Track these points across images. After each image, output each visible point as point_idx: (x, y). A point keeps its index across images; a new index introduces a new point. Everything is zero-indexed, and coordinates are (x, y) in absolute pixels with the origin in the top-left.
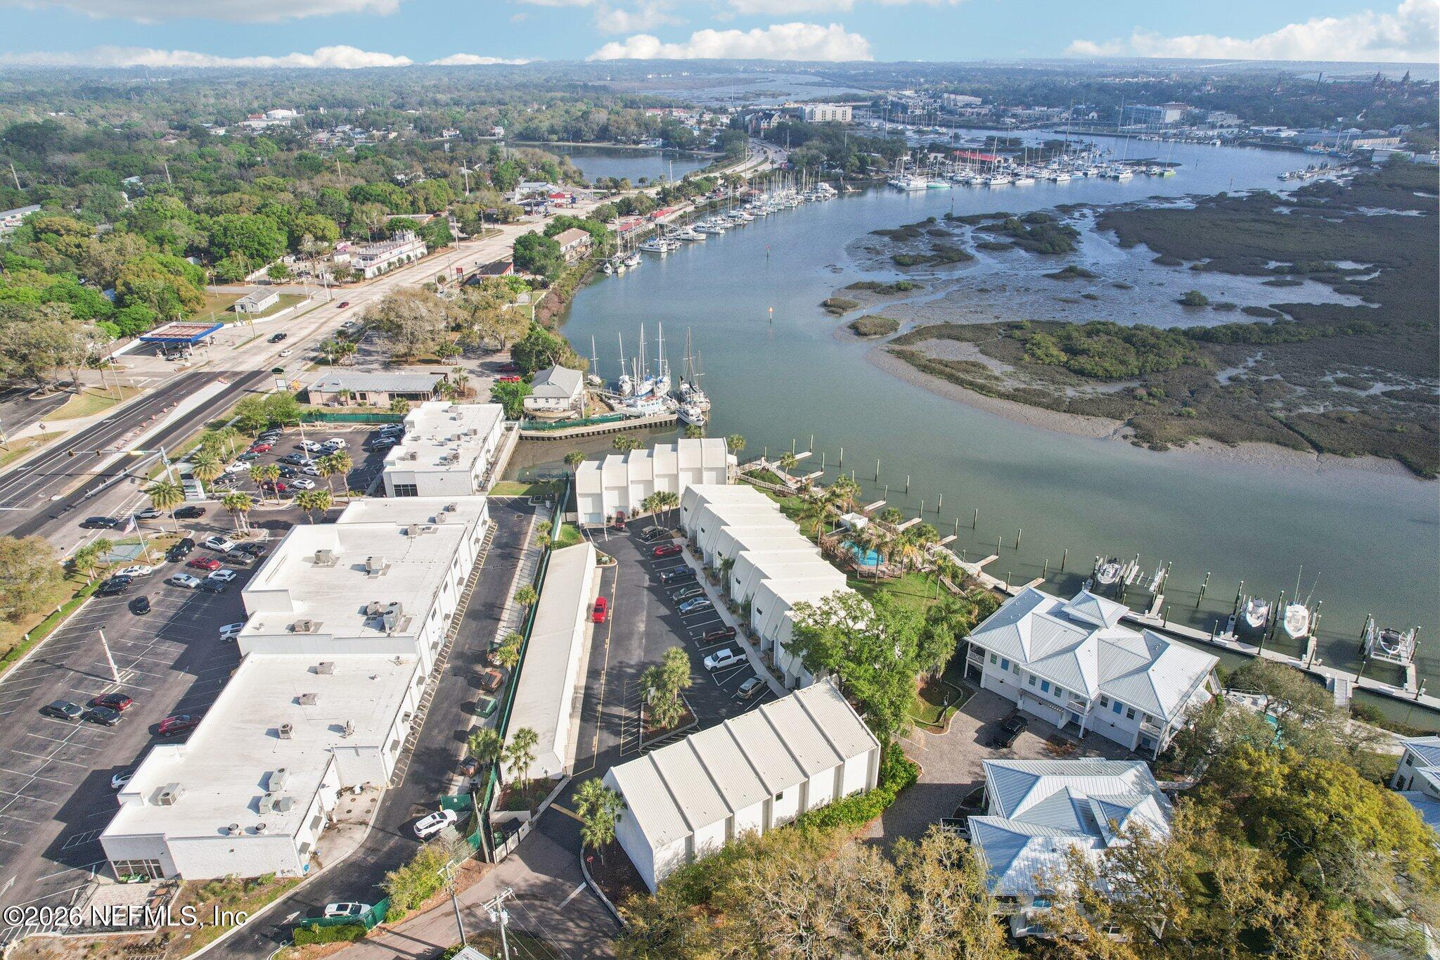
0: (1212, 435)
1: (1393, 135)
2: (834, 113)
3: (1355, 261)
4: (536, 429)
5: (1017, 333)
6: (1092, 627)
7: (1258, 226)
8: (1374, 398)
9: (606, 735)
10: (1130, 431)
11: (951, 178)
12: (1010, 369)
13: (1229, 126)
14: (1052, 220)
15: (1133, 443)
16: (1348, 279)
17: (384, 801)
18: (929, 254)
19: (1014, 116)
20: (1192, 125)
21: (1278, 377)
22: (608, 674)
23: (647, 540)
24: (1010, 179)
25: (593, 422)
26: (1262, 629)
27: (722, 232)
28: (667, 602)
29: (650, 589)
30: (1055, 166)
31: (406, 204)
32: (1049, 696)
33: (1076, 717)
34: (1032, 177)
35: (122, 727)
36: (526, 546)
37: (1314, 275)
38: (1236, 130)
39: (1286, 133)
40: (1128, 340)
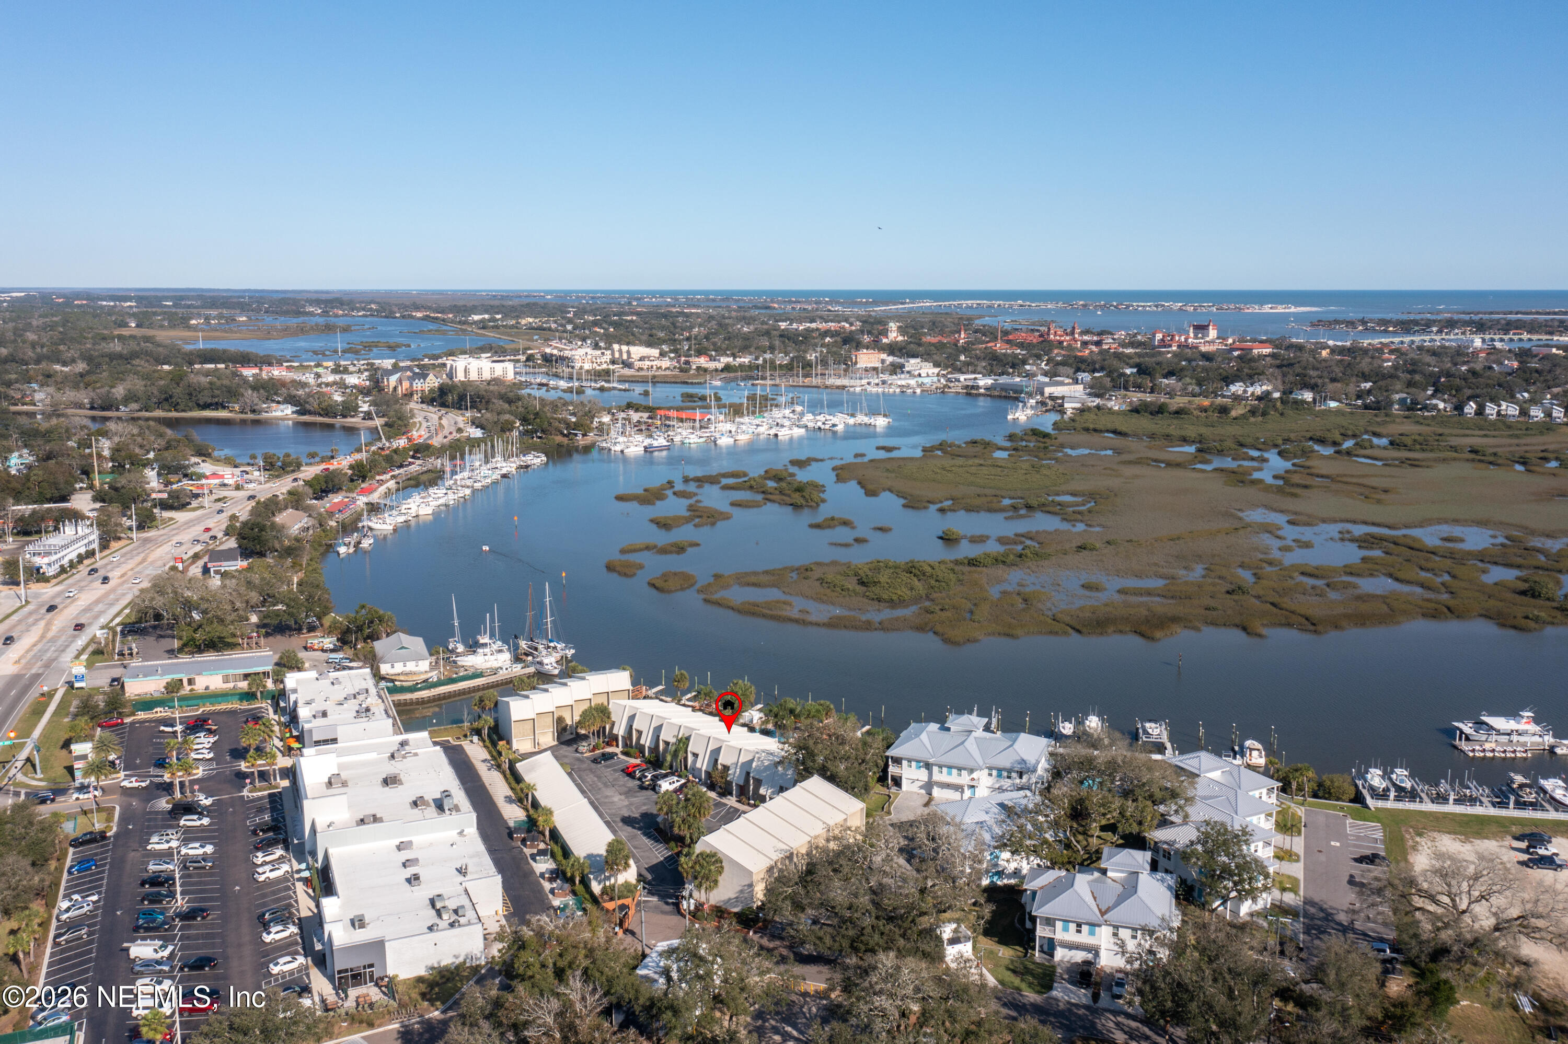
1: (1076, 382)
2: (492, 370)
5: (811, 575)
6: (968, 732)
7: (986, 471)
12: (814, 604)
13: (928, 375)
14: (791, 475)
16: (1070, 510)
18: (686, 514)
20: (891, 374)
37: (1045, 509)
39: (983, 381)
40: (908, 571)
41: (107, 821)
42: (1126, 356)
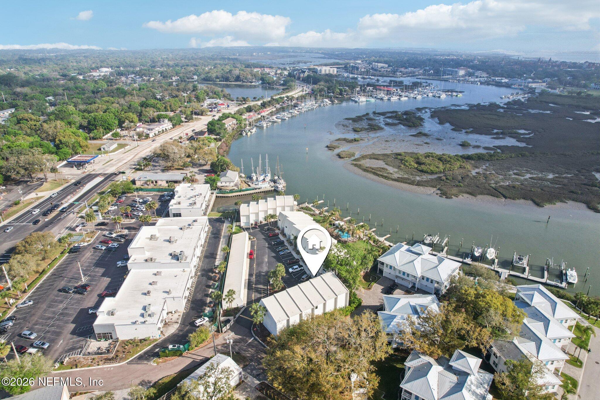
0: (468, 193)
1: (544, 82)
2: (329, 70)
3: (525, 130)
4: (222, 193)
5: (399, 157)
6: (419, 254)
8: (526, 180)
9: (256, 294)
10: (439, 192)
11: (376, 97)
12: (396, 170)
13: (483, 77)
15: (440, 196)
16: (522, 136)
17: (183, 316)
18: (367, 127)
19: (401, 72)
20: (469, 76)
21: (493, 172)
22: (256, 275)
23: (266, 231)
24: (398, 97)
25: (243, 191)
27: (287, 118)
28: (274, 251)
29: (268, 247)
30: (416, 92)
31: (163, 108)
32: (405, 277)
33: (414, 284)
34: (407, 97)
35: (88, 295)
36: (223, 234)
37: (510, 135)
38: (486, 79)
39: (505, 80)
40: (440, 159)
41: (92, 238)
42: (570, 72)
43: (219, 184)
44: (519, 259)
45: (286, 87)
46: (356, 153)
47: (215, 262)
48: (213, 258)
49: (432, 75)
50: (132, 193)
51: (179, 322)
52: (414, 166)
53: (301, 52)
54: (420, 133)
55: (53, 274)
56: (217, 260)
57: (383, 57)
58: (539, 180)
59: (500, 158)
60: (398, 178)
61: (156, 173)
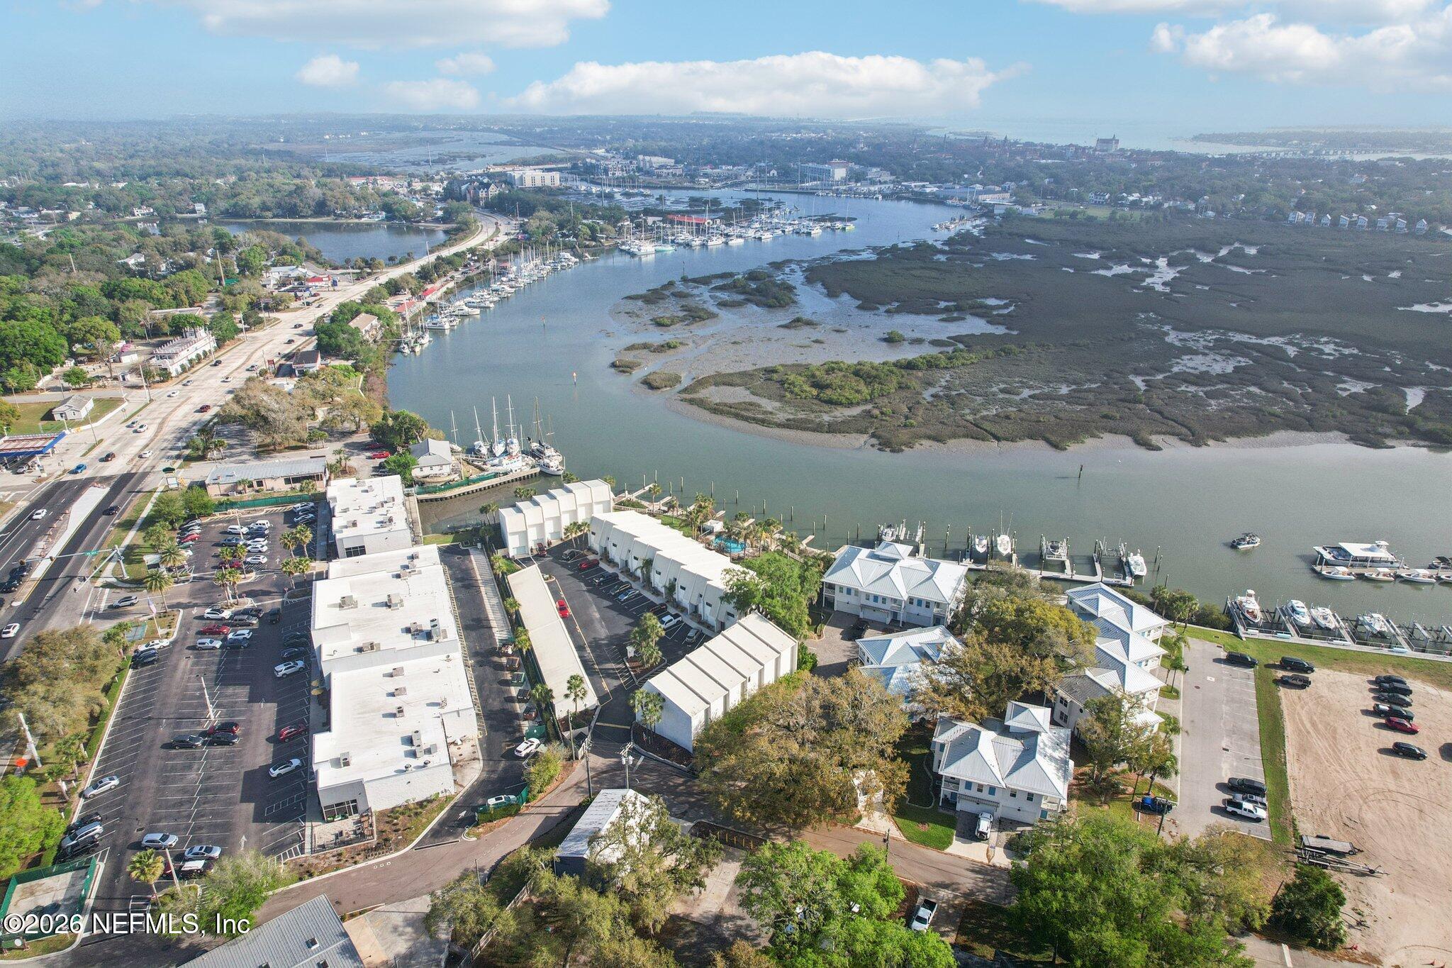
0: (929, 437)
1: (1005, 190)
2: (543, 179)
3: (997, 297)
4: (429, 493)
5: (775, 376)
6: (894, 561)
7: (927, 273)
8: (1024, 400)
9: (609, 680)
10: (874, 441)
11: (673, 241)
12: (778, 404)
13: (885, 182)
14: (769, 276)
15: (879, 449)
16: (995, 313)
17: (481, 745)
19: (706, 175)
20: (857, 181)
21: (963, 391)
22: (590, 647)
23: (568, 560)
24: (724, 240)
25: (474, 482)
26: (986, 553)
27: (492, 305)
28: (608, 597)
29: (589, 591)
30: (757, 225)
32: (879, 604)
33: (895, 614)
34: (741, 237)
35: (242, 744)
36: (479, 578)
37: (974, 311)
38: (892, 186)
39: (931, 189)
40: (857, 373)
41: (170, 627)
42: (1046, 167)
43: (416, 473)
44: (1052, 547)
45: (454, 225)
46: (683, 375)
47: (492, 636)
48: (483, 627)
49: (777, 181)
50: (209, 515)
51: (481, 758)
52: (810, 392)
53: (445, 130)
54: (798, 320)
55: (124, 718)
56: (494, 630)
57: (653, 139)
58: (1047, 399)
59: (969, 362)
60: (788, 420)
61: (243, 462)
